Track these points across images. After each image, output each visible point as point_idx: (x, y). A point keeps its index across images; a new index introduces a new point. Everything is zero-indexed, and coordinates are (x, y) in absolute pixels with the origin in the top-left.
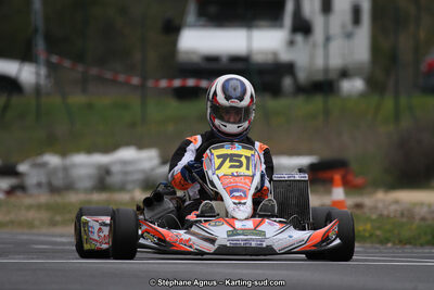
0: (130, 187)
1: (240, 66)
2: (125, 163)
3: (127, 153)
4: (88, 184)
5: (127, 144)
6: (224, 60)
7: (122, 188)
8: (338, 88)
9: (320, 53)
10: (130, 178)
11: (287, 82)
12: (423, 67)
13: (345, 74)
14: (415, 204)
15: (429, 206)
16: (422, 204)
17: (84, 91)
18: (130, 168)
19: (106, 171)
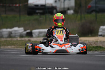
0: (16, 37)
1: (43, 7)
2: (15, 31)
3: (16, 29)
4: (6, 36)
5: (16, 26)
6: (39, 6)
7: (15, 37)
8: (67, 12)
9: (62, 4)
10: (17, 34)
11: (55, 11)
12: (88, 7)
13: (69, 9)
14: (85, 41)
15: (89, 41)
16: (87, 41)
17: (5, 13)
18: (16, 32)
19: (11, 33)
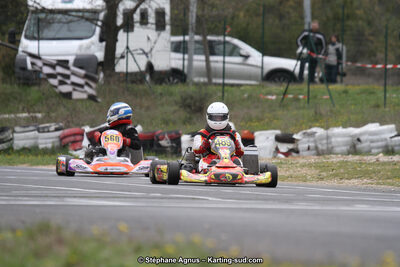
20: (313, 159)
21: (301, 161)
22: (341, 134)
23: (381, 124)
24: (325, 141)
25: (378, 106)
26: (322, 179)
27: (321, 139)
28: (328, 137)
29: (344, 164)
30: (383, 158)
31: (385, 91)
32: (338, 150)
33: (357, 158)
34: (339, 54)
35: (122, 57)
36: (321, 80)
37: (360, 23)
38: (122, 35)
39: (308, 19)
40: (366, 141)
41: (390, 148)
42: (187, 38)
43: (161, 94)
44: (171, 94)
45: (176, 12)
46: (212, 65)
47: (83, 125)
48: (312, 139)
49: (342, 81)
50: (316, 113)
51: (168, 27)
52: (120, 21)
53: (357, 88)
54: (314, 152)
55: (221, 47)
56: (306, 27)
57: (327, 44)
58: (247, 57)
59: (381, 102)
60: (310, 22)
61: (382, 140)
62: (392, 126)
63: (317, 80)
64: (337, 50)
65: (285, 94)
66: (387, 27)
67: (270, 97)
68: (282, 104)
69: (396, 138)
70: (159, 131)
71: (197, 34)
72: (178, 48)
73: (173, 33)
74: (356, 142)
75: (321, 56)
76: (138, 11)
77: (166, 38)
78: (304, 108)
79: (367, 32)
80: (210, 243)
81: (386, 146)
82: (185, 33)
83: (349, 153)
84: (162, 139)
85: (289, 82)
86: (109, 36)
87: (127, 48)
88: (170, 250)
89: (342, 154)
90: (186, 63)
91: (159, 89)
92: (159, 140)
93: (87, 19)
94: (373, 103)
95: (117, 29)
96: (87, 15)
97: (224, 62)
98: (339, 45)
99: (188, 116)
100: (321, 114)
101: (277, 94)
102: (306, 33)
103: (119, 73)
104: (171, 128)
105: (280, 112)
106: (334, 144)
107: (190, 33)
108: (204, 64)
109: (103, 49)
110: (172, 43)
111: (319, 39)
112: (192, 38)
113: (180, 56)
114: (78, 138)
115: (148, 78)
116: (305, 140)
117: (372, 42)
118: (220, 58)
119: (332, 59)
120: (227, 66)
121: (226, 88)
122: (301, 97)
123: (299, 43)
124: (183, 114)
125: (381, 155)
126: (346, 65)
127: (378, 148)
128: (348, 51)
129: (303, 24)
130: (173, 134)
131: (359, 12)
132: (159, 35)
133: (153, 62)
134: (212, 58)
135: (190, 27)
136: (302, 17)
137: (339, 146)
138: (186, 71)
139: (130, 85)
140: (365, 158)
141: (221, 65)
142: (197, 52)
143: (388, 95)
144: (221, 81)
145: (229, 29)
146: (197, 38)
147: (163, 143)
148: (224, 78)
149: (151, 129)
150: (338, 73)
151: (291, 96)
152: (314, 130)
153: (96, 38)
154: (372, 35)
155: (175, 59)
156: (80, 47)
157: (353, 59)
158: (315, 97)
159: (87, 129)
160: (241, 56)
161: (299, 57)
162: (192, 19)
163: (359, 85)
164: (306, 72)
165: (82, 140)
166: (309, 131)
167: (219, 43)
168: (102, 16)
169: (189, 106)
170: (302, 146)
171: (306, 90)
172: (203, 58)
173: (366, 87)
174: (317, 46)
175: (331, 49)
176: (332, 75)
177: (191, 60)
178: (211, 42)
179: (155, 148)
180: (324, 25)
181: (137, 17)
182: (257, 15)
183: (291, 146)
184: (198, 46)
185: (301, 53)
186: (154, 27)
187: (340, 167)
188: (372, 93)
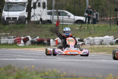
20: (89, 46)
21: (86, 47)
22: (97, 39)
23: (109, 36)
24: (93, 41)
25: (108, 31)
26: (92, 52)
27: (91, 40)
28: (93, 40)
29: (98, 48)
30: (110, 46)
31: (110, 26)
32: (96, 44)
33: (102, 46)
34: (97, 15)
35: (33, 16)
36: (92, 23)
37: (103, 6)
38: (33, 10)
39: (88, 5)
40: (105, 41)
41: (112, 43)
42: (52, 11)
43: (44, 27)
44: (47, 27)
45: (49, 3)
46: (59, 19)
47: (21, 37)
48: (89, 40)
49: (98, 23)
50: (90, 33)
51: (46, 8)
52: (32, 6)
53: (102, 25)
54: (89, 44)
55: (62, 13)
56: (87, 7)
57: (93, 12)
58: (69, 16)
59: (109, 30)
60: (88, 6)
61: (109, 41)
62: (113, 37)
63: (90, 23)
64: (96, 14)
65: (81, 27)
66: (111, 7)
67: (76, 28)
68: (80, 30)
69: (114, 40)
70: (44, 38)
71: (55, 9)
72: (49, 14)
73: (48, 9)
74: (102, 41)
75: (91, 16)
76: (37, 3)
77: (46, 11)
78: (86, 31)
79: (105, 8)
80: (58, 71)
81: (111, 43)
82: (51, 9)
83: (100, 45)
84: (45, 41)
85: (82, 24)
86: (29, 10)
87: (34, 14)
88: (47, 73)
89: (98, 45)
90: (52, 18)
91: (44, 26)
92: (44, 41)
93: (22, 5)
94: (107, 30)
95: (31, 8)
96: (22, 4)
97: (63, 18)
98: (97, 13)
99: (52, 34)
100: (91, 33)
101: (79, 27)
102: (87, 9)
103: (32, 21)
104: (47, 37)
105: (80, 33)
106: (95, 42)
107: (53, 9)
108: (57, 18)
109: (27, 14)
110: (48, 12)
111: (91, 11)
112: (53, 11)
113: (50, 16)
114: (20, 40)
115: (40, 22)
116: (87, 41)
117: (106, 12)
118: (62, 17)
119: (95, 17)
120: (64, 19)
121: (63, 25)
122: (86, 28)
123: (85, 12)
124: (51, 33)
125: (109, 45)
126: (99, 18)
127: (108, 43)
128: (99, 14)
129: (86, 6)
130: (48, 39)
131: (103, 3)
132: (44, 10)
133: (42, 18)
134: (59, 17)
135: (53, 7)
136: (86, 5)
137: (97, 43)
138: (52, 20)
139: (35, 25)
140: (105, 46)
141: (62, 19)
142: (55, 15)
143: (111, 27)
144: (62, 23)
145: (64, 8)
146: (55, 11)
147: (45, 42)
148: (63, 22)
149: (42, 38)
150: (96, 21)
151: (82, 28)
152: (89, 38)
153: (25, 11)
154: (106, 9)
155: (48, 17)
156: (20, 13)
157: (101, 17)
158: (90, 28)
159: (23, 38)
160: (68, 16)
161: (85, 16)
162: (53, 5)
163: (103, 24)
164: (87, 21)
165: (21, 41)
166: (88, 38)
167: (61, 12)
168: (27, 4)
169: (53, 31)
170: (86, 43)
171: (87, 26)
172: (57, 16)
173: (105, 25)
174: (90, 13)
175: (95, 14)
176: (95, 21)
177: (53, 17)
178: (59, 12)
179: (43, 43)
180: (92, 7)
181: (37, 4)
182: (73, 4)
183: (83, 43)
184: (55, 13)
185: (86, 15)
186: (42, 7)
187: (97, 49)
188: (107, 27)
